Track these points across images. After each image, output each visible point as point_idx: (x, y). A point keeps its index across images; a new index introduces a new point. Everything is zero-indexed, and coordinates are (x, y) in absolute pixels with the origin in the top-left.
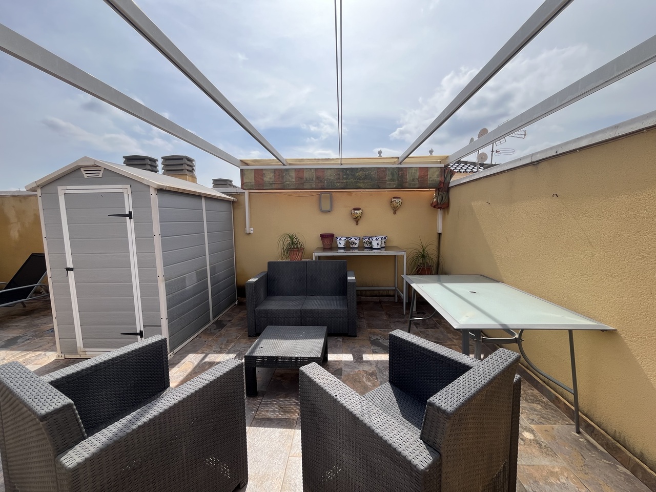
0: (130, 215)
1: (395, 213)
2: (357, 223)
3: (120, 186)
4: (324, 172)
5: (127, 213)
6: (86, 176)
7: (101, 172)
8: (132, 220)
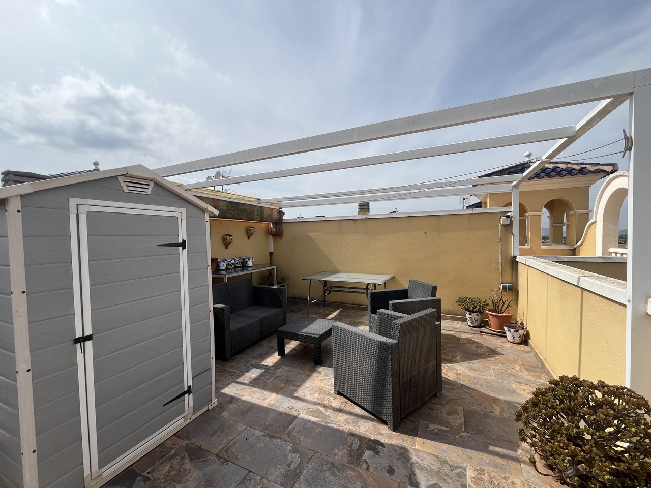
0: (183, 245)
1: (249, 239)
2: (227, 248)
3: (173, 209)
4: (218, 202)
5: (180, 241)
6: (125, 189)
7: (150, 188)
8: (185, 251)
